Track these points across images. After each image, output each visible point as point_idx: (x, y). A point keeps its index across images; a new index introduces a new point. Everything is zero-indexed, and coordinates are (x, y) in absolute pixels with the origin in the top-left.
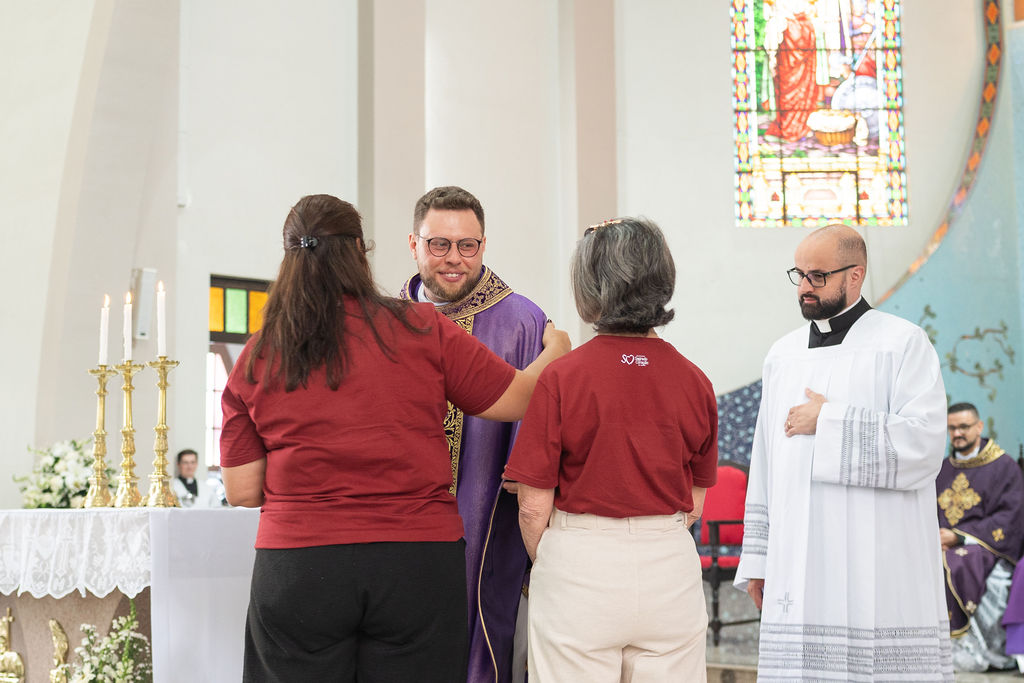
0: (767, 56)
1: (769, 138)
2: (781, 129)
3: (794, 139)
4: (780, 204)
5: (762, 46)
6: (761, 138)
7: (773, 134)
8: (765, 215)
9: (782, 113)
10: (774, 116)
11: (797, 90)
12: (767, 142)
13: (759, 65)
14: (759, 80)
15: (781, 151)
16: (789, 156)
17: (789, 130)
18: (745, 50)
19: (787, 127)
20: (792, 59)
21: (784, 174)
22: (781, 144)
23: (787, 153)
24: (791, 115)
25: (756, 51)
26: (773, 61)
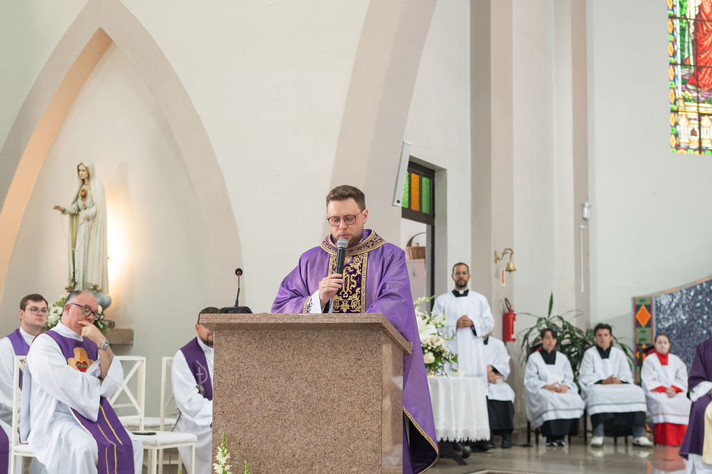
0: (689, 23)
1: (690, 87)
2: (697, 80)
3: (706, 89)
4: (697, 138)
5: (685, 15)
6: (684, 86)
7: (691, 84)
8: (687, 145)
9: (698, 69)
10: (693, 70)
11: (708, 52)
12: (689, 90)
13: (683, 30)
14: (683, 41)
15: (698, 97)
16: (704, 102)
17: (703, 82)
18: (672, 17)
19: (702, 79)
20: (705, 28)
21: (701, 115)
22: (698, 92)
23: (702, 99)
24: (704, 70)
25: (681, 19)
26: (692, 28)
